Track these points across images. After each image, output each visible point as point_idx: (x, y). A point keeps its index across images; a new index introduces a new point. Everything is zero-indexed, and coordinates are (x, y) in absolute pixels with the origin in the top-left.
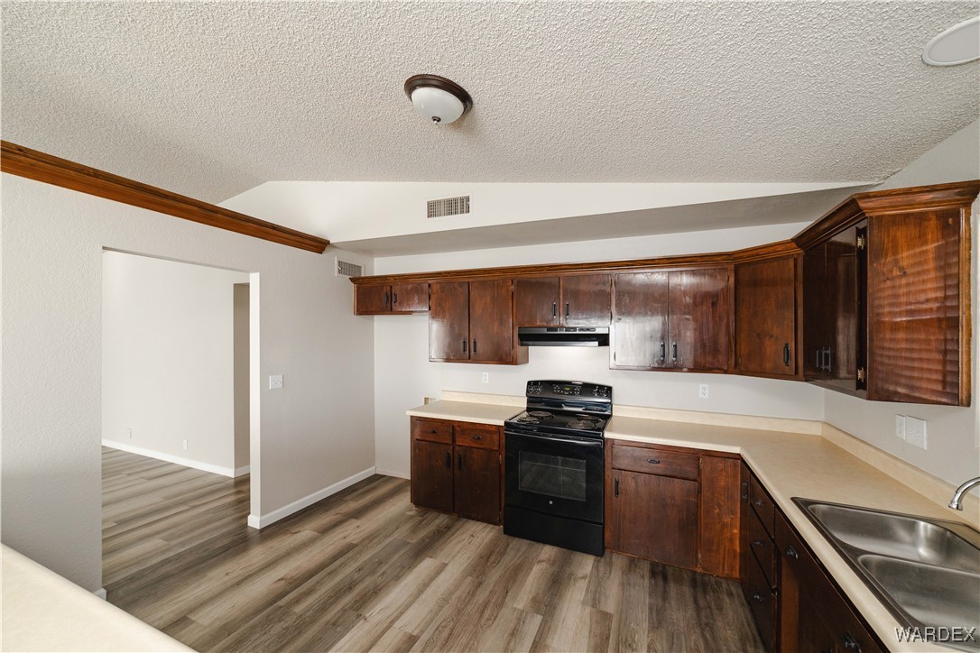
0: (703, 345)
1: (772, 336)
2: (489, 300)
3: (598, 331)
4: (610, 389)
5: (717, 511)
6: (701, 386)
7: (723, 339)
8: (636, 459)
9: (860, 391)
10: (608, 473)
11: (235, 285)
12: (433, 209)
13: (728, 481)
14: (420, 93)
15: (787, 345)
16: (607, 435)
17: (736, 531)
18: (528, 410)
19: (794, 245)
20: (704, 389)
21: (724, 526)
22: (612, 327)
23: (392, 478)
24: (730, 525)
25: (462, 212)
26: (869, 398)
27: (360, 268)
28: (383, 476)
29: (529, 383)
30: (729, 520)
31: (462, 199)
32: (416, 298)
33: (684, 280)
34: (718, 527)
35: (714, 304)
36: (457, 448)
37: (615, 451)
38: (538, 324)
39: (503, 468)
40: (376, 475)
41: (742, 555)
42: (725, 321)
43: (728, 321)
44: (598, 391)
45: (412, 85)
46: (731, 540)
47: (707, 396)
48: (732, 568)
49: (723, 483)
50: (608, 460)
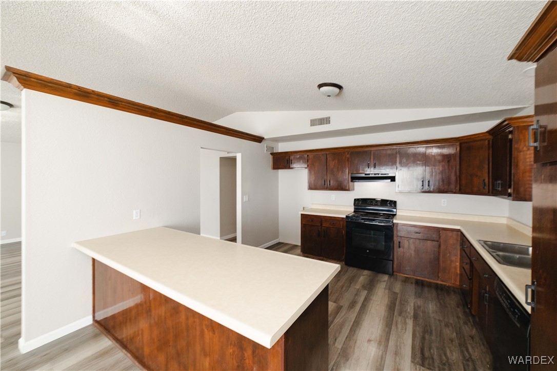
0: (443, 181)
1: (477, 176)
2: (337, 161)
3: (390, 175)
4: (395, 202)
5: (448, 255)
6: (443, 200)
7: (453, 178)
8: (409, 232)
9: (510, 198)
10: (395, 238)
11: (220, 158)
12: (314, 123)
13: (453, 241)
14: (324, 89)
15: (484, 180)
16: (395, 221)
17: (458, 264)
18: (354, 212)
19: (487, 134)
20: (444, 202)
21: (452, 261)
22: (397, 173)
23: (287, 244)
24: (455, 262)
25: (327, 124)
26: (513, 200)
27: (273, 148)
28: (283, 243)
29: (355, 199)
30: (454, 259)
31: (327, 118)
32: (301, 161)
33: (434, 151)
34: (449, 262)
35: (449, 161)
36: (323, 228)
37: (398, 228)
38: (361, 172)
39: (345, 236)
40: (279, 243)
41: (461, 275)
42: (454, 169)
43: (456, 170)
44: (389, 203)
45: (320, 86)
46: (455, 268)
47: (445, 205)
48: (455, 280)
49: (451, 242)
50: (395, 232)
